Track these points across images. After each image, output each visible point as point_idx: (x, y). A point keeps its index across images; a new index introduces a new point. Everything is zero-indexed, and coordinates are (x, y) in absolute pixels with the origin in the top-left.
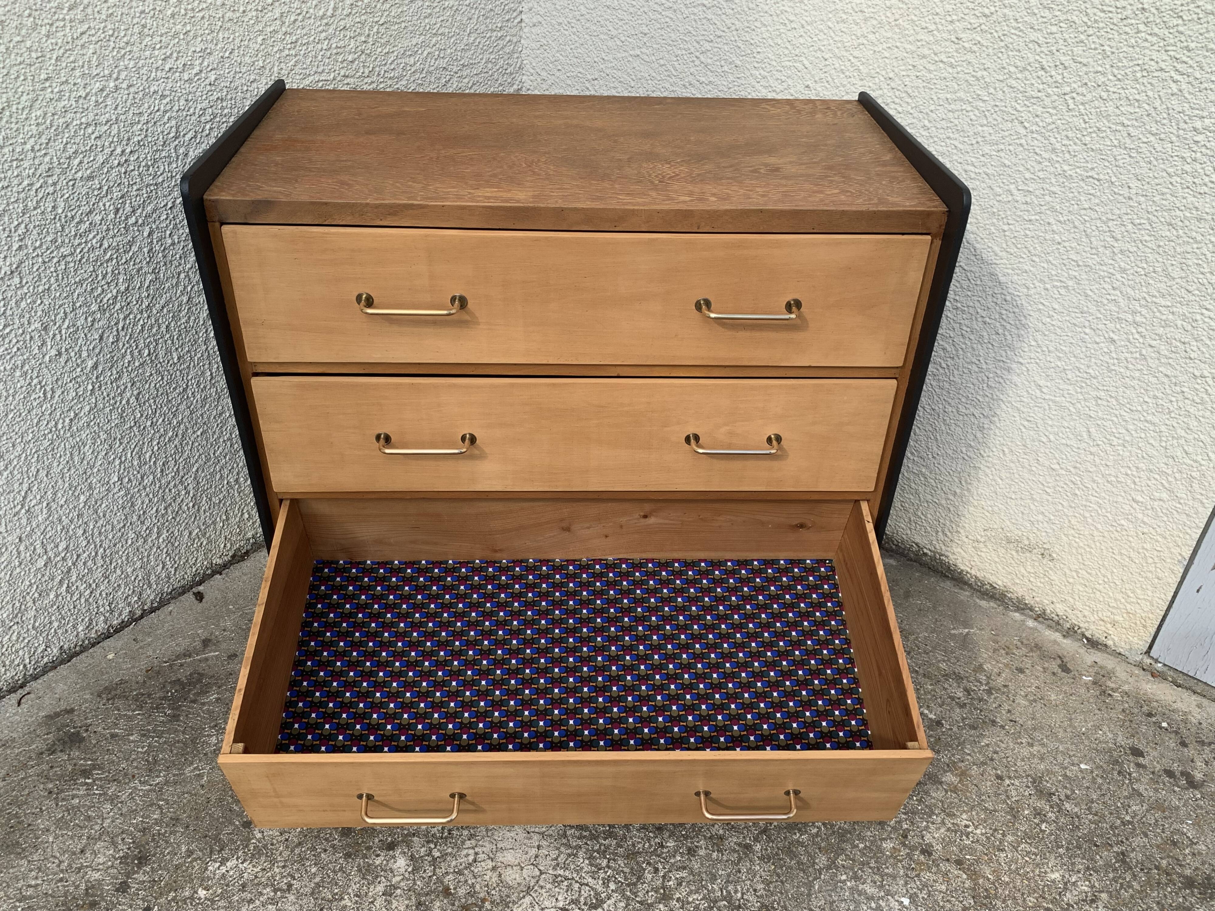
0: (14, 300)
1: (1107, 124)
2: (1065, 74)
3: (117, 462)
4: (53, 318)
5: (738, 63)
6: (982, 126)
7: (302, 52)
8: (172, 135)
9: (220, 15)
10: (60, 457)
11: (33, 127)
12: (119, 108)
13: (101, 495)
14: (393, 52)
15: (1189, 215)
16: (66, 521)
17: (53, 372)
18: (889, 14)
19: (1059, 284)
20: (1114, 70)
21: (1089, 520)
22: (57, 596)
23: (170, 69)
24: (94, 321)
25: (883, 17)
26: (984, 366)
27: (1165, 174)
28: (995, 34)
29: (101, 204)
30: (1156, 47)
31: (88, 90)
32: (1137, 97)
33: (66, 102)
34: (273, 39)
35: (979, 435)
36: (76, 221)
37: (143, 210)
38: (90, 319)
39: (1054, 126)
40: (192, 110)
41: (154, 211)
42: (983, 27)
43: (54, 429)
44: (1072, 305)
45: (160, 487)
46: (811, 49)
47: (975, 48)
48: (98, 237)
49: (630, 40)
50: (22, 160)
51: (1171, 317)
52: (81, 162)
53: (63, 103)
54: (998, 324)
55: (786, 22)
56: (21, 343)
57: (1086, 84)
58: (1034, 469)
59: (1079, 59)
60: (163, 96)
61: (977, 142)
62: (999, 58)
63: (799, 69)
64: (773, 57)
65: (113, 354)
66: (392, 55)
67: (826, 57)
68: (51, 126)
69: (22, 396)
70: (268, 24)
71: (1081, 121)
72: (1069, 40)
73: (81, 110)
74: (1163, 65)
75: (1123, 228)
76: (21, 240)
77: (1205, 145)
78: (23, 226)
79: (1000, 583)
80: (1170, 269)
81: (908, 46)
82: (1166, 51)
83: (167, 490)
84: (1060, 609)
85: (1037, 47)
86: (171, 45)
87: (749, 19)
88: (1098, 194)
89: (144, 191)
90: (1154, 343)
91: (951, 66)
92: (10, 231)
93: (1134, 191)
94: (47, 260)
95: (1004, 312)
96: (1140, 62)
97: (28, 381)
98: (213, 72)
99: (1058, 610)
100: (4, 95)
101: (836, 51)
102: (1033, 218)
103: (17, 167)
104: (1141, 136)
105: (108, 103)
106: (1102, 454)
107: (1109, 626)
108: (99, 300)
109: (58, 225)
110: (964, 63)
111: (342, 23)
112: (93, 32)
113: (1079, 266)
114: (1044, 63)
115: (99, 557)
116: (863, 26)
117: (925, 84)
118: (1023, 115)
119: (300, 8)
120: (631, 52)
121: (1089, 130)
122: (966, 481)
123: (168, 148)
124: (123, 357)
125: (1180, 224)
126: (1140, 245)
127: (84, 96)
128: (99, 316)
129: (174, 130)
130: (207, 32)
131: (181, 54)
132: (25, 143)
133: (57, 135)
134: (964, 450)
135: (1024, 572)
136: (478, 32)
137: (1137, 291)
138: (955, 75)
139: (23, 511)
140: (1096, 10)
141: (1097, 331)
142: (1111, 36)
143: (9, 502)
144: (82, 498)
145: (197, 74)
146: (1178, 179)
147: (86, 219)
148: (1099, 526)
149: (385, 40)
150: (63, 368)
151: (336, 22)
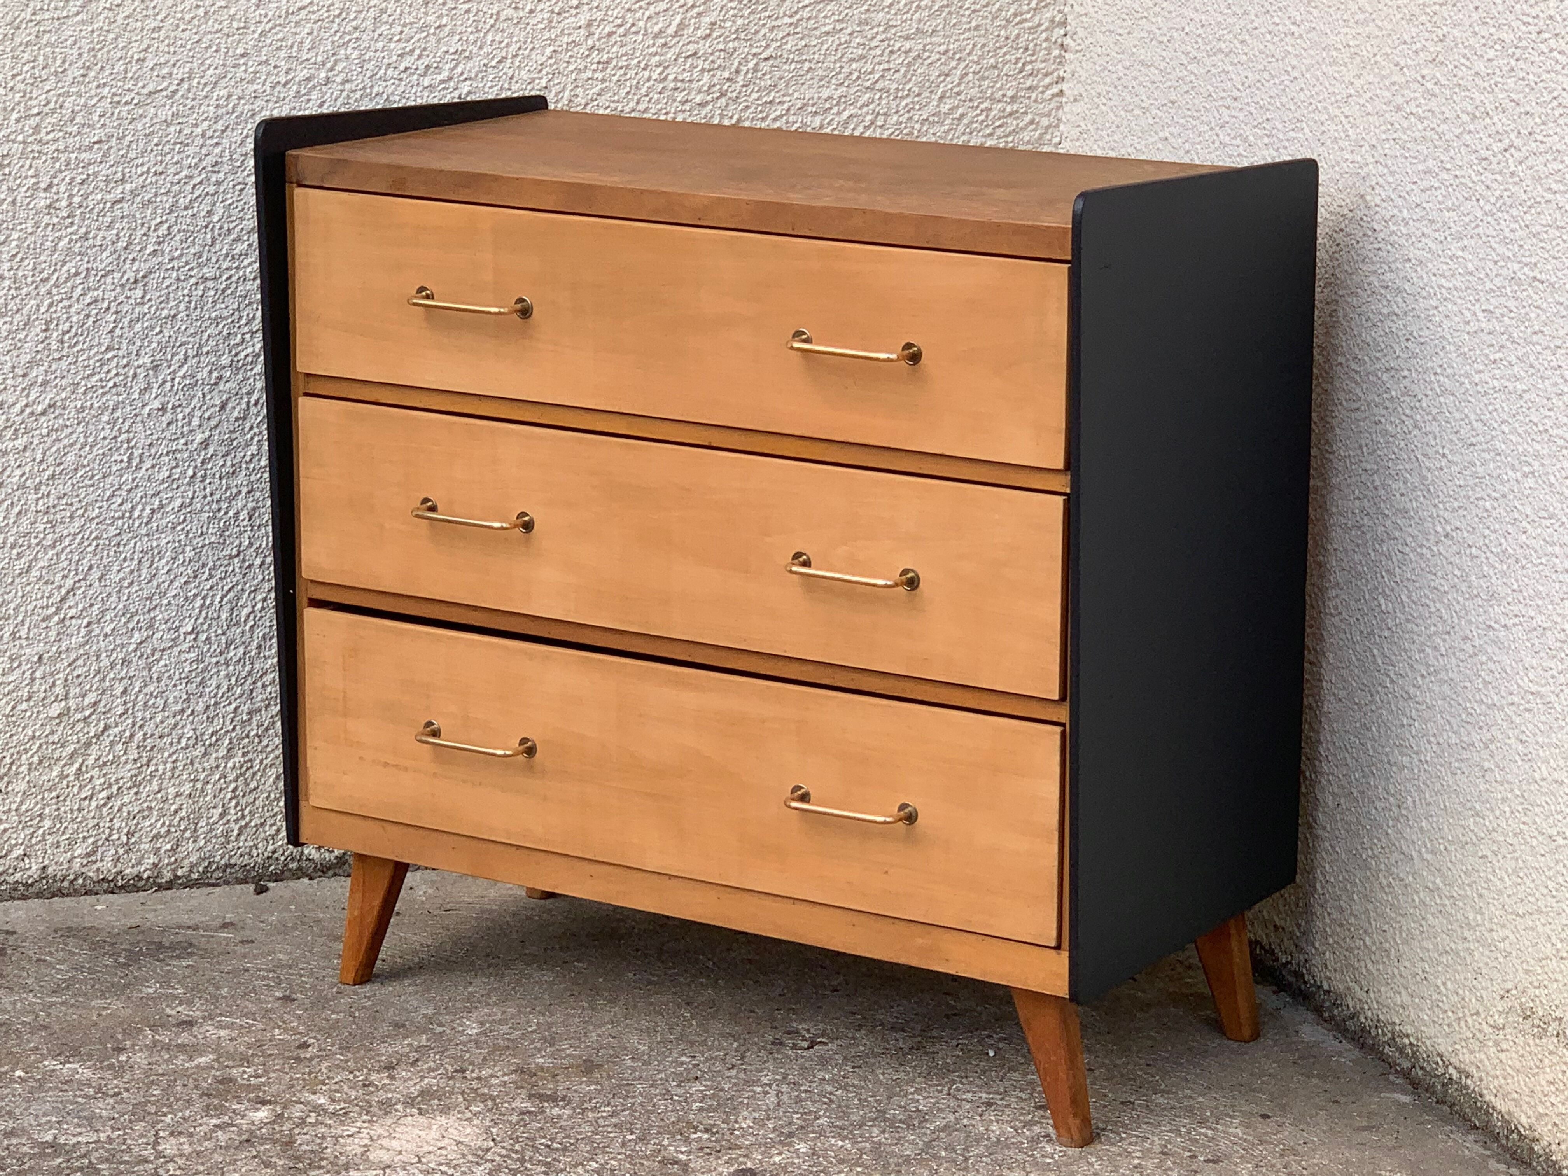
0: (128, 318)
3: (198, 602)
4: (169, 357)
7: (615, 79)
9: (494, 12)
10: (125, 560)
11: (211, 108)
12: (325, 106)
13: (163, 646)
16: (105, 662)
17: (149, 432)
22: (62, 776)
23: (407, 69)
24: (220, 378)
31: (290, 77)
33: (260, 86)
34: (570, 53)
36: (232, 237)
38: (215, 374)
43: (127, 515)
45: (250, 673)
50: (187, 145)
53: (255, 87)
56: (122, 378)
65: (234, 436)
66: (780, 107)
68: (233, 112)
69: (101, 452)
70: (566, 32)
73: (275, 99)
76: (159, 243)
78: (166, 226)
83: (259, 684)
86: (415, 39)
92: (149, 228)
94: (183, 278)
97: (114, 433)
98: (468, 83)
100: (188, 65)
103: (179, 152)
108: (233, 352)
109: (209, 236)
111: (691, 48)
112: (315, 8)
115: (134, 745)
119: (623, 17)
124: (247, 445)
128: (228, 374)
130: (470, 30)
131: (425, 53)
132: (196, 125)
133: (237, 124)
136: (963, 97)
139: (56, 618)
143: (42, 598)
144: (137, 635)
145: (442, 82)
147: (245, 238)
149: (769, 82)
150: (163, 431)
151: (681, 44)
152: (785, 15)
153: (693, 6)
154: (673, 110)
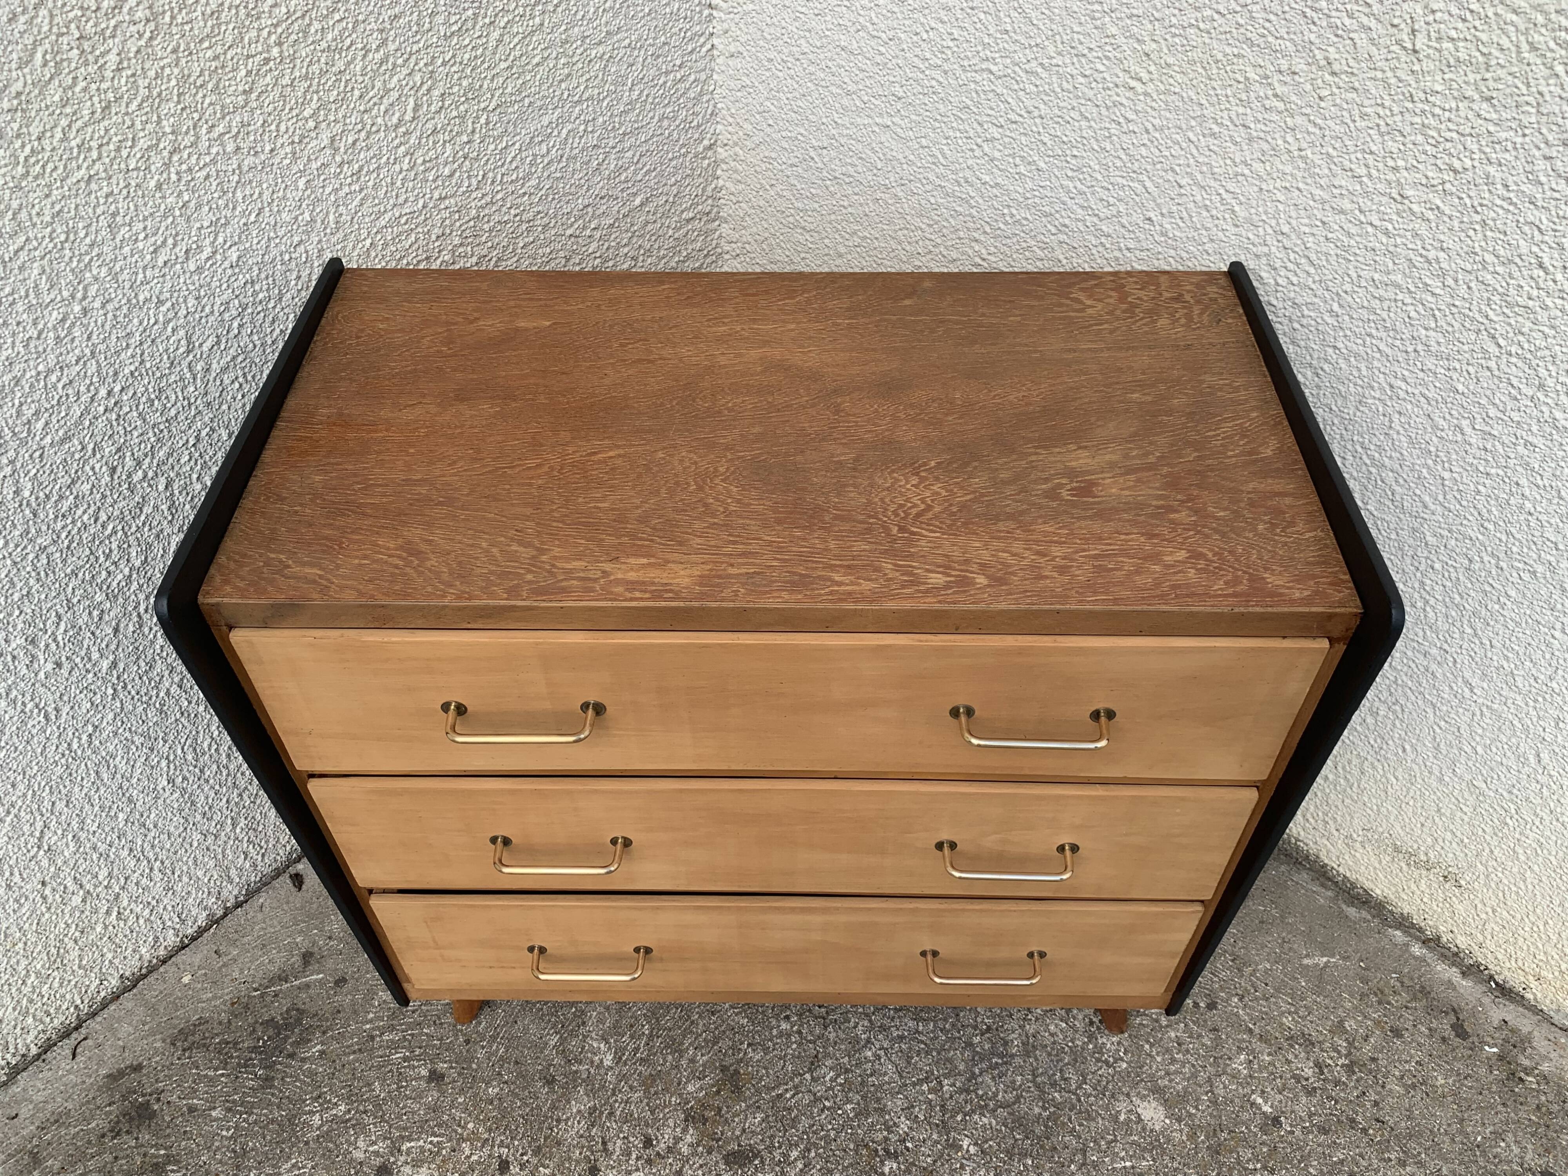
3: (164, 763)
4: (42, 626)
5: (1042, 165)
6: (1426, 329)
7: (371, 184)
8: (181, 350)
9: (235, 166)
12: (94, 337)
13: (148, 806)
14: (513, 144)
16: (102, 847)
17: (54, 688)
18: (1290, 139)
19: (1521, 566)
21: (1522, 857)
22: (106, 927)
23: (165, 263)
24: (102, 613)
25: (1280, 142)
28: (1467, 201)
29: (87, 468)
31: (40, 326)
33: (10, 351)
34: (322, 177)
36: (53, 499)
37: (153, 458)
38: (96, 613)
39: (1547, 353)
40: (207, 309)
41: (170, 455)
42: (1448, 186)
43: (67, 752)
45: (228, 775)
46: (1159, 166)
47: (1430, 215)
48: (91, 511)
49: (876, 102)
52: (47, 424)
54: (1416, 595)
55: (1121, 120)
58: (1447, 779)
60: (161, 303)
61: (1415, 351)
62: (1468, 236)
63: (1138, 192)
64: (1097, 167)
66: (513, 149)
67: (1183, 182)
69: (14, 728)
70: (312, 157)
73: (35, 356)
79: (1378, 892)
81: (1317, 192)
83: (239, 775)
84: (1462, 942)
85: (1536, 233)
86: (162, 229)
87: (1061, 104)
89: (151, 434)
91: (1387, 233)
95: (1428, 582)
97: (19, 709)
98: (234, 248)
99: (1458, 942)
101: (1199, 177)
102: (1493, 471)
105: (76, 334)
107: (1531, 978)
108: (105, 587)
109: (27, 512)
110: (1408, 234)
111: (430, 125)
112: (35, 244)
116: (1245, 147)
117: (1339, 252)
118: (1497, 326)
119: (362, 121)
120: (878, 120)
123: (178, 369)
124: (152, 642)
127: (35, 336)
128: (108, 605)
129: (183, 342)
130: (216, 195)
131: (180, 238)
135: (1415, 889)
138: (1391, 249)
139: (42, 852)
144: (121, 816)
145: (208, 259)
147: (68, 493)
148: (1536, 868)
149: (500, 130)
150: (67, 679)
151: (420, 125)
152: (500, 60)
153: (422, 84)
154: (428, 191)
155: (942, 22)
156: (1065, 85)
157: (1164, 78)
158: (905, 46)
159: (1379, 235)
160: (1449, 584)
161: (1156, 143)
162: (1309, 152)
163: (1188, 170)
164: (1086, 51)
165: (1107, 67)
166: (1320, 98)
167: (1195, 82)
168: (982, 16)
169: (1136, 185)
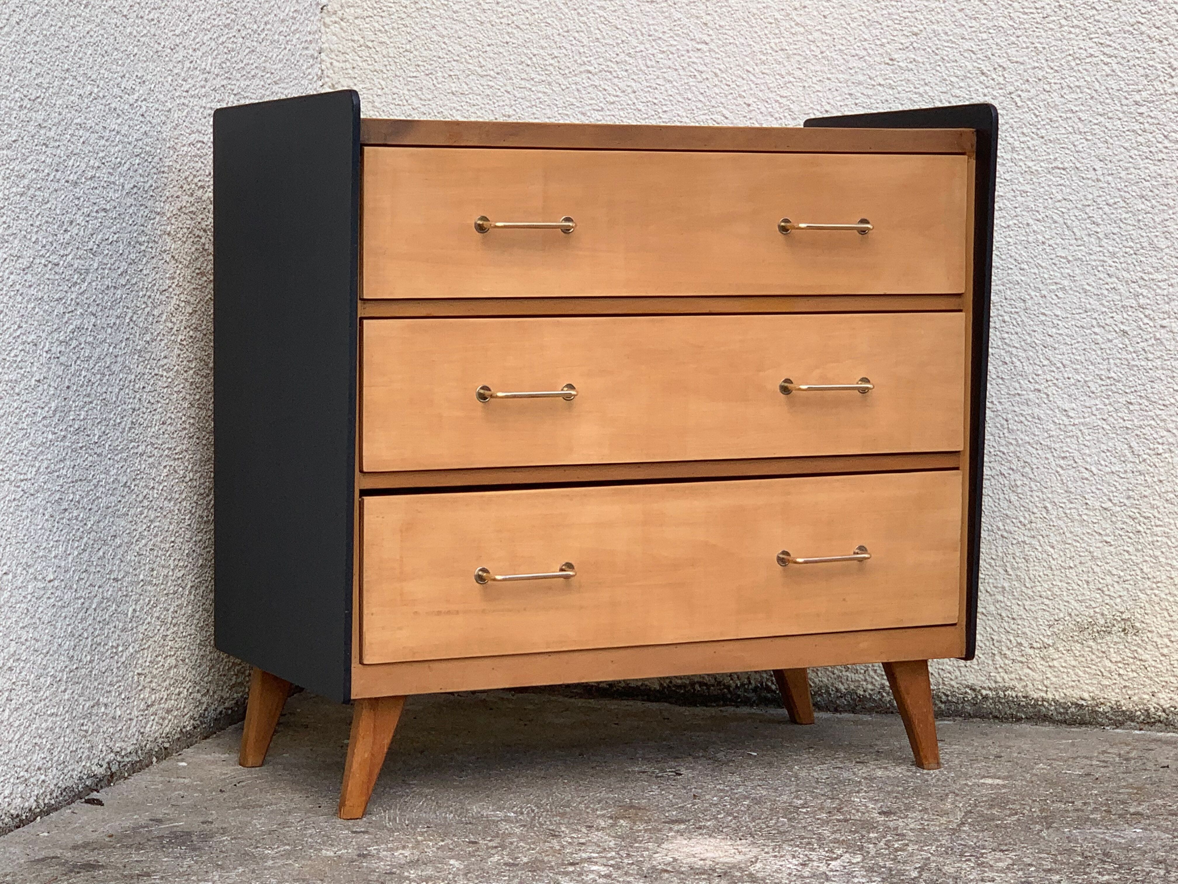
1: (1058, 114)
2: (1006, 75)
15: (1156, 183)
19: (1054, 287)
20: (1050, 63)
21: (1163, 560)
25: (808, 52)
26: (999, 408)
27: (1122, 150)
28: (929, 49)
30: (1080, 37)
32: (1077, 83)
35: (1014, 498)
39: (1007, 126)
42: (915, 45)
44: (1074, 306)
47: (910, 66)
51: (1171, 289)
55: (696, 73)
57: (1028, 81)
58: (1085, 517)
59: (1015, 59)
62: (937, 71)
64: (684, 114)
67: (750, 102)
71: (1033, 116)
72: (1002, 44)
74: (1091, 51)
75: (1100, 211)
77: (1149, 116)
80: (1155, 240)
81: (840, 76)
82: (1091, 39)
84: (1164, 699)
85: (972, 55)
87: (648, 78)
88: (1068, 183)
90: (1164, 323)
93: (1099, 172)
95: (1006, 336)
96: (1071, 52)
101: (760, 94)
102: (1011, 223)
104: (1091, 119)
106: (1151, 470)
110: (903, 83)
113: (1069, 262)
114: (983, 68)
116: (786, 64)
121: (1042, 123)
122: (1013, 568)
125: (1150, 193)
126: (1122, 225)
134: (1000, 524)
135: (1110, 664)
137: (1132, 273)
138: (897, 96)
140: (1018, 14)
141: (1107, 328)
142: (1038, 34)
146: (1136, 152)
155: (542, 48)
156: (649, 63)
157: (720, 36)
158: (512, 75)
159: (887, 90)
160: (1019, 330)
161: (724, 82)
162: (828, 52)
163: (752, 92)
164: (661, 35)
165: (678, 41)
166: (824, 16)
167: (742, 32)
168: (576, 35)
169: (716, 116)
